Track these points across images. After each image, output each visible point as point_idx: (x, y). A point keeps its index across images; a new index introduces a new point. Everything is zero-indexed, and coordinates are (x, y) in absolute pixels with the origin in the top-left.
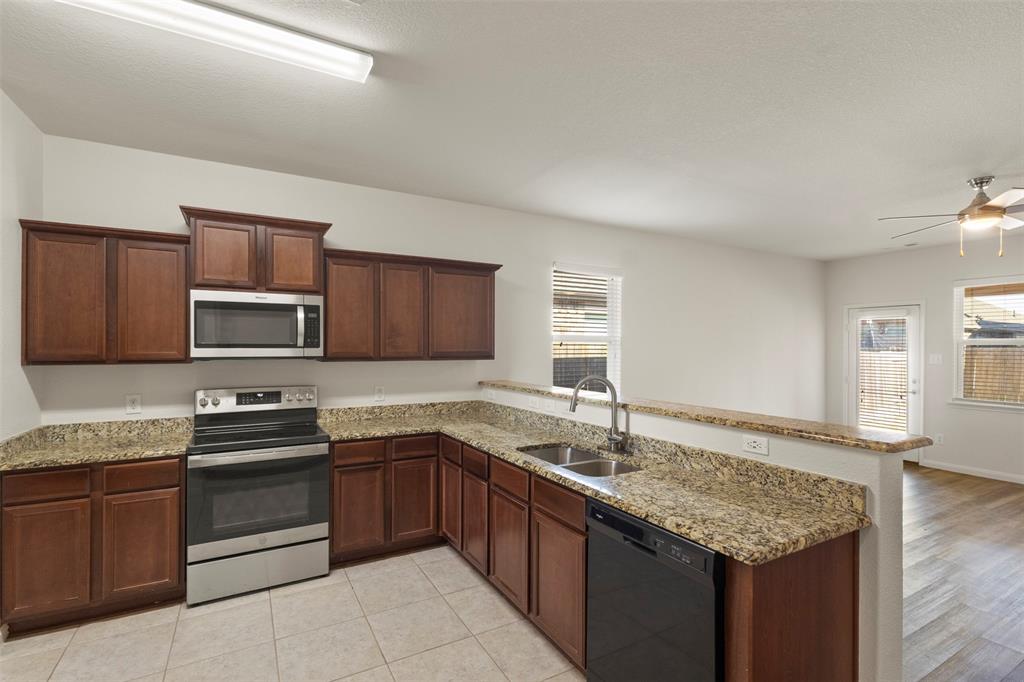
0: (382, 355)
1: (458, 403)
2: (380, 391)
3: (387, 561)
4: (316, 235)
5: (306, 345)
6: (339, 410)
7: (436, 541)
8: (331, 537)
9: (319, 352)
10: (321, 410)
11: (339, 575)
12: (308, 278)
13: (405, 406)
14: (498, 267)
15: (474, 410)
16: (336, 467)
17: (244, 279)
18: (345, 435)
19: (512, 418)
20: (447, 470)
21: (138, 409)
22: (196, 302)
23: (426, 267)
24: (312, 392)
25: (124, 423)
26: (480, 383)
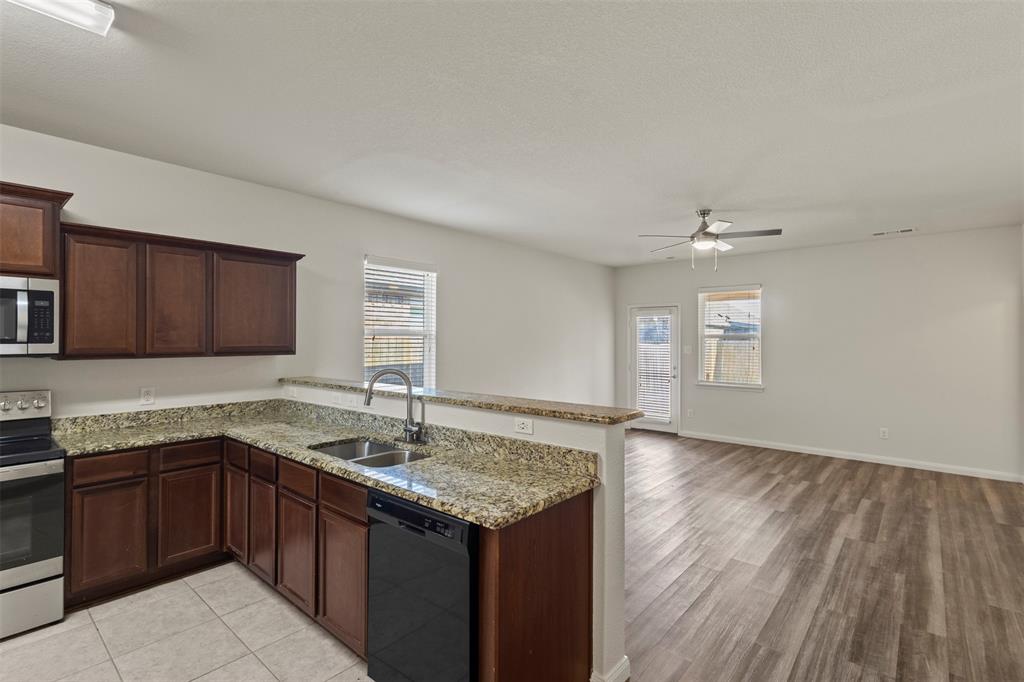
0: (148, 350)
1: (252, 403)
2: (148, 393)
3: (151, 591)
4: (48, 205)
5: (31, 339)
6: (86, 419)
7: (219, 557)
8: (67, 574)
9: (54, 348)
10: (60, 420)
11: (79, 618)
12: (37, 255)
13: (183, 409)
14: (300, 257)
15: (273, 410)
16: (75, 488)
18: (90, 447)
19: (314, 416)
20: (232, 478)
23: (210, 252)
24: (44, 399)
26: (280, 380)
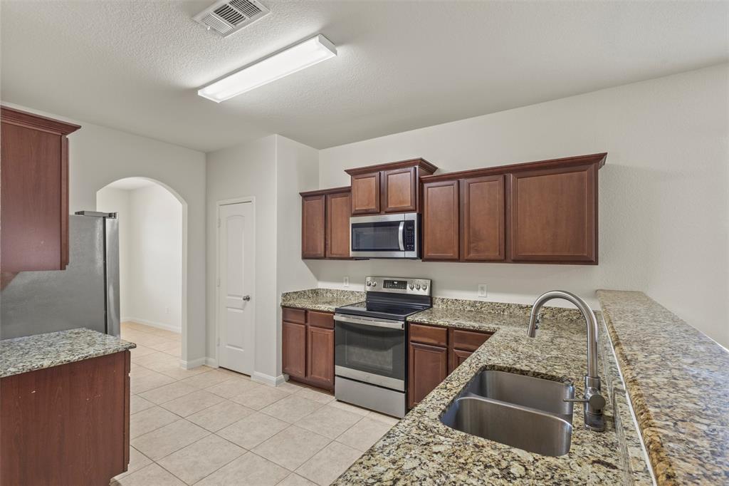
2: (482, 288)
4: (412, 169)
5: (406, 249)
6: (448, 300)
8: (406, 393)
9: (416, 253)
10: (436, 298)
12: (408, 201)
13: (504, 304)
14: (603, 157)
16: (411, 341)
17: (373, 207)
21: (348, 285)
22: (352, 225)
24: (426, 284)
25: (342, 291)
26: (597, 291)
